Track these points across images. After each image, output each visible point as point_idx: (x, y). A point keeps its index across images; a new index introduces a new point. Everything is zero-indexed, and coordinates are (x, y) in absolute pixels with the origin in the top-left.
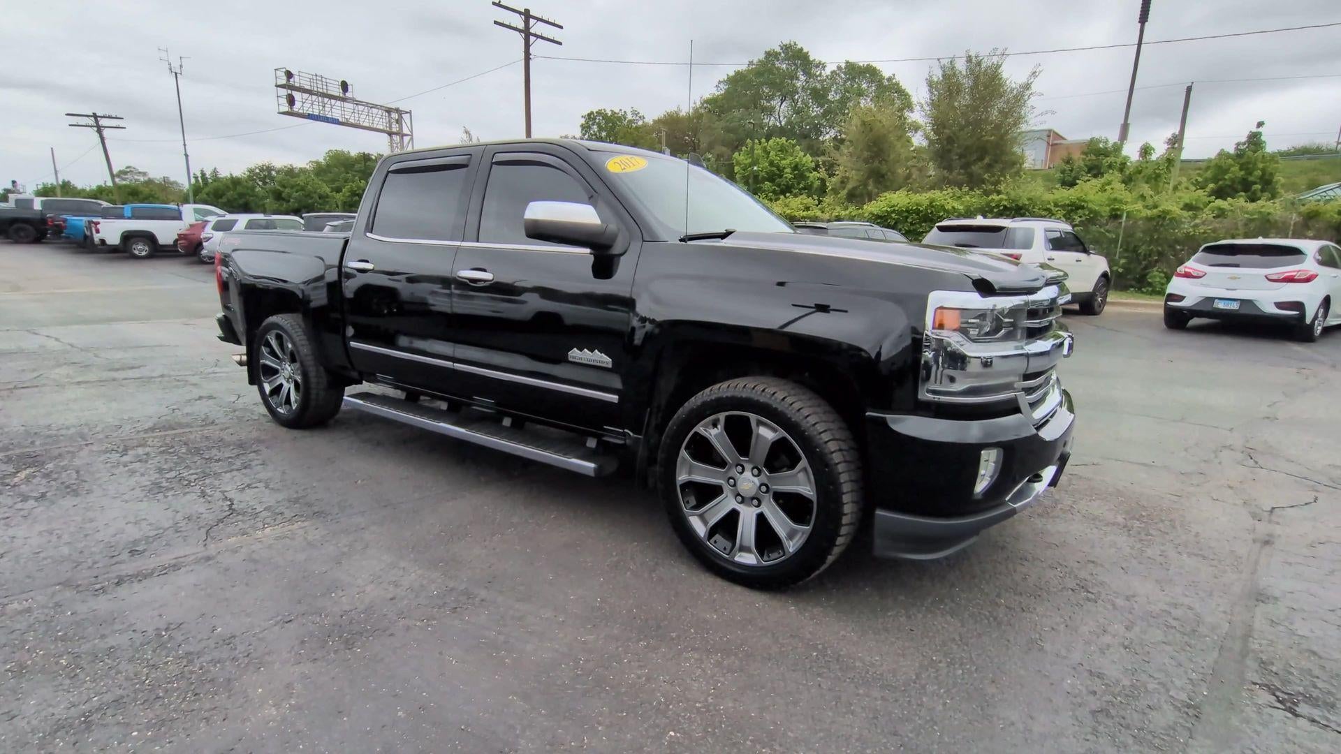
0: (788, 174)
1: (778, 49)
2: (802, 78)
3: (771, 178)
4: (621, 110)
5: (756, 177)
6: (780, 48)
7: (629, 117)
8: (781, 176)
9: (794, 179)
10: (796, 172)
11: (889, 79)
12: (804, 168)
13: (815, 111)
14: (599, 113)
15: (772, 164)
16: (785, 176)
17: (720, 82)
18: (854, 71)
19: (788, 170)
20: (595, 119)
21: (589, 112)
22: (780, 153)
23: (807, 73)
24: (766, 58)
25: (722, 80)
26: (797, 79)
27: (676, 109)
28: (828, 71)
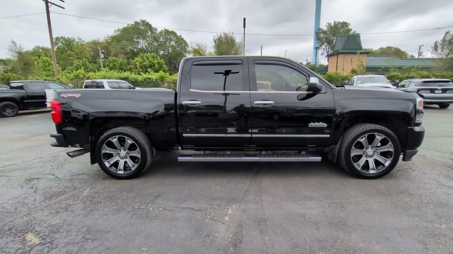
0: (157, 66)
1: (140, 22)
2: (150, 32)
3: (151, 67)
4: (72, 37)
5: (145, 66)
6: (140, 21)
7: (77, 40)
8: (154, 67)
9: (159, 67)
10: (159, 65)
11: (180, 36)
12: (162, 64)
13: (156, 44)
14: (61, 38)
15: (150, 62)
16: (156, 66)
17: (115, 30)
18: (167, 32)
19: (157, 64)
20: (59, 40)
21: (57, 37)
22: (152, 58)
23: (151, 31)
24: (135, 24)
25: (116, 30)
26: (148, 33)
27: (97, 39)
28: (158, 32)
